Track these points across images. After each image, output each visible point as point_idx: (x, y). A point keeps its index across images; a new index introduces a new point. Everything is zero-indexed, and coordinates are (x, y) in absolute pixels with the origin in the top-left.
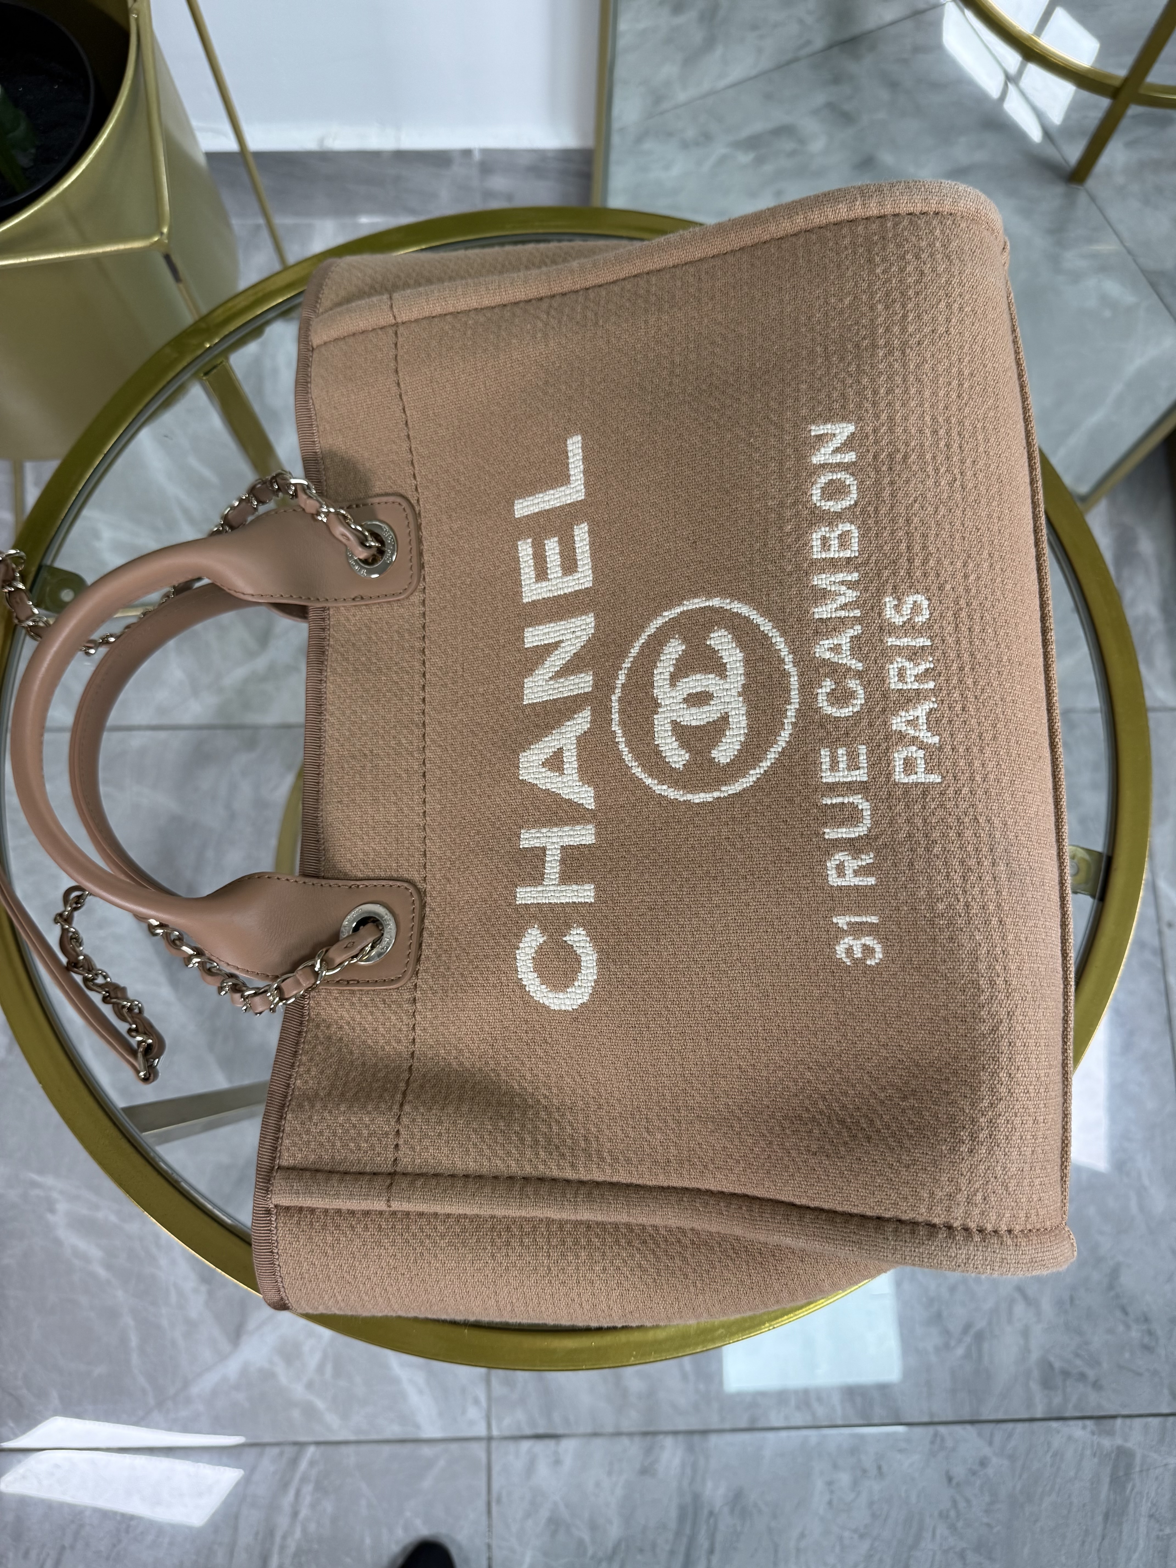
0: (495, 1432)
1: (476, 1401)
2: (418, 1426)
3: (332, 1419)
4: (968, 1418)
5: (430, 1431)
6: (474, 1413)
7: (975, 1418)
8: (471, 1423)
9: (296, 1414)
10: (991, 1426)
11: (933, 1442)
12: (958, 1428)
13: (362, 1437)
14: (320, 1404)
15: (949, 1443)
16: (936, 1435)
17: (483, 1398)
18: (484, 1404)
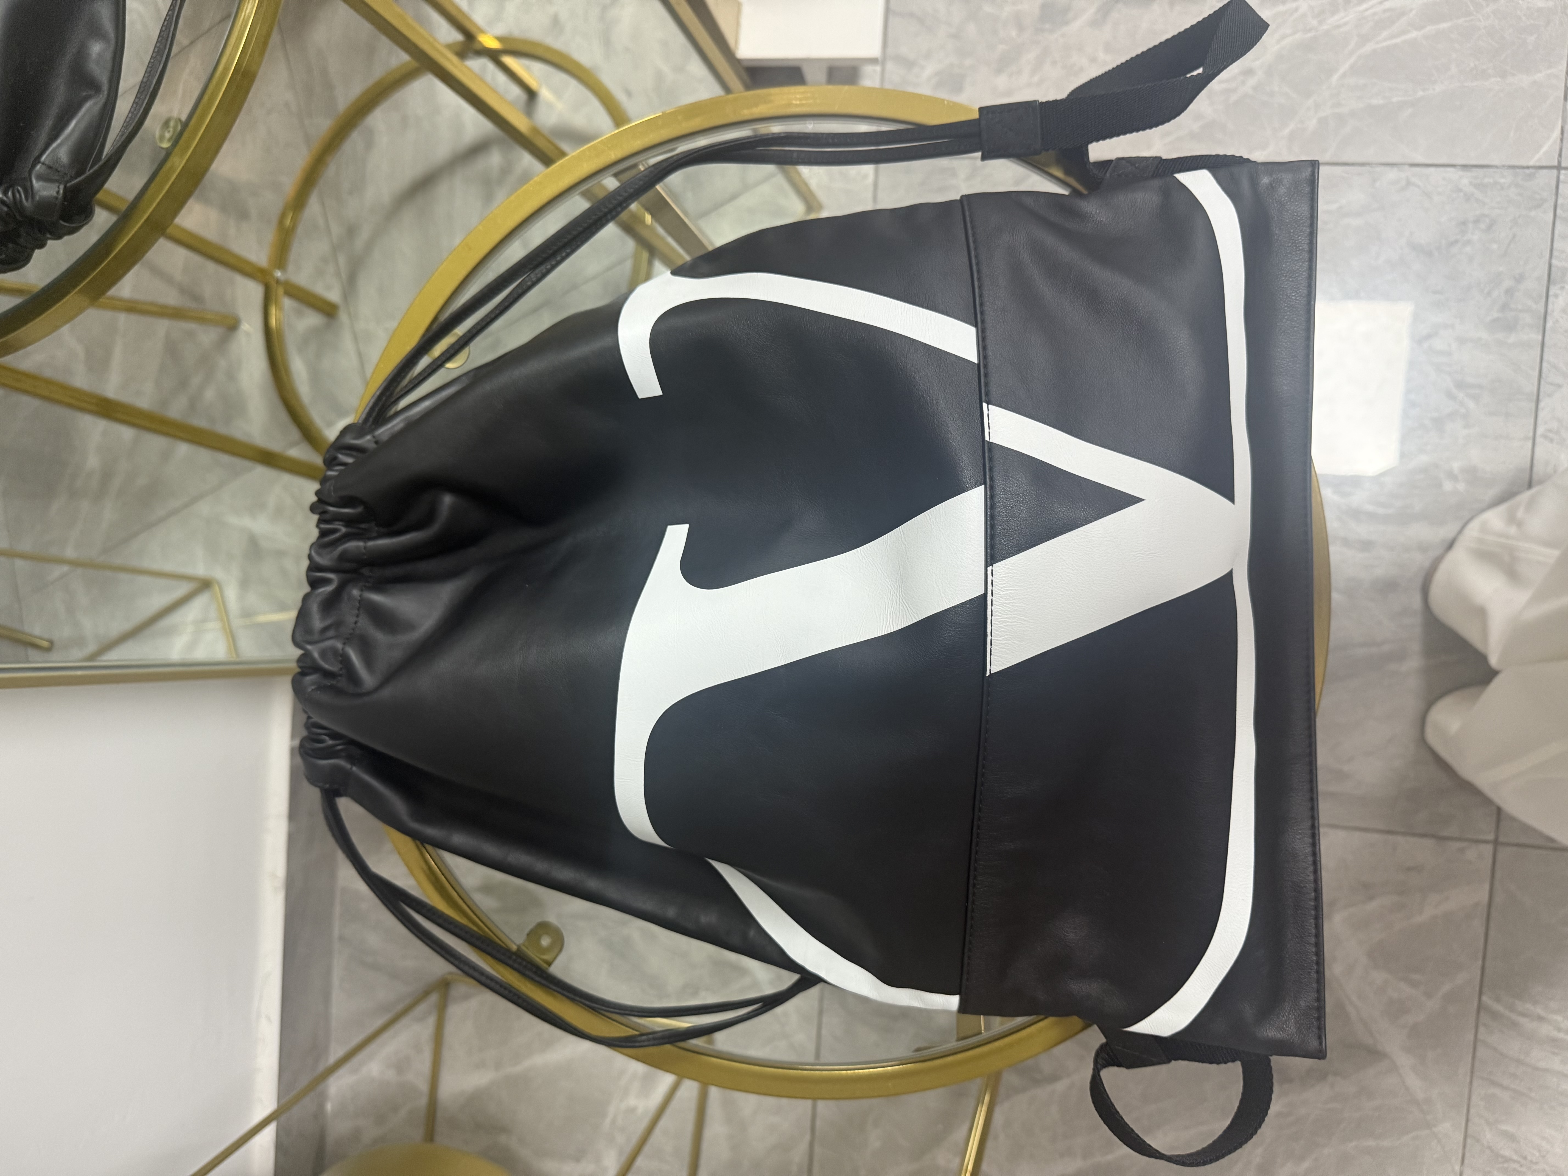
1: (1461, 850)
2: (1477, 905)
3: (1461, 979)
4: (1533, 405)
5: (1482, 895)
6: (1471, 853)
7: (1535, 397)
8: (1480, 857)
9: (1451, 1009)
10: (1542, 382)
11: (1552, 440)
12: (1541, 415)
13: (1480, 955)
14: (1446, 988)
15: (1554, 425)
16: (1545, 437)
17: (1458, 845)
18: (1464, 844)
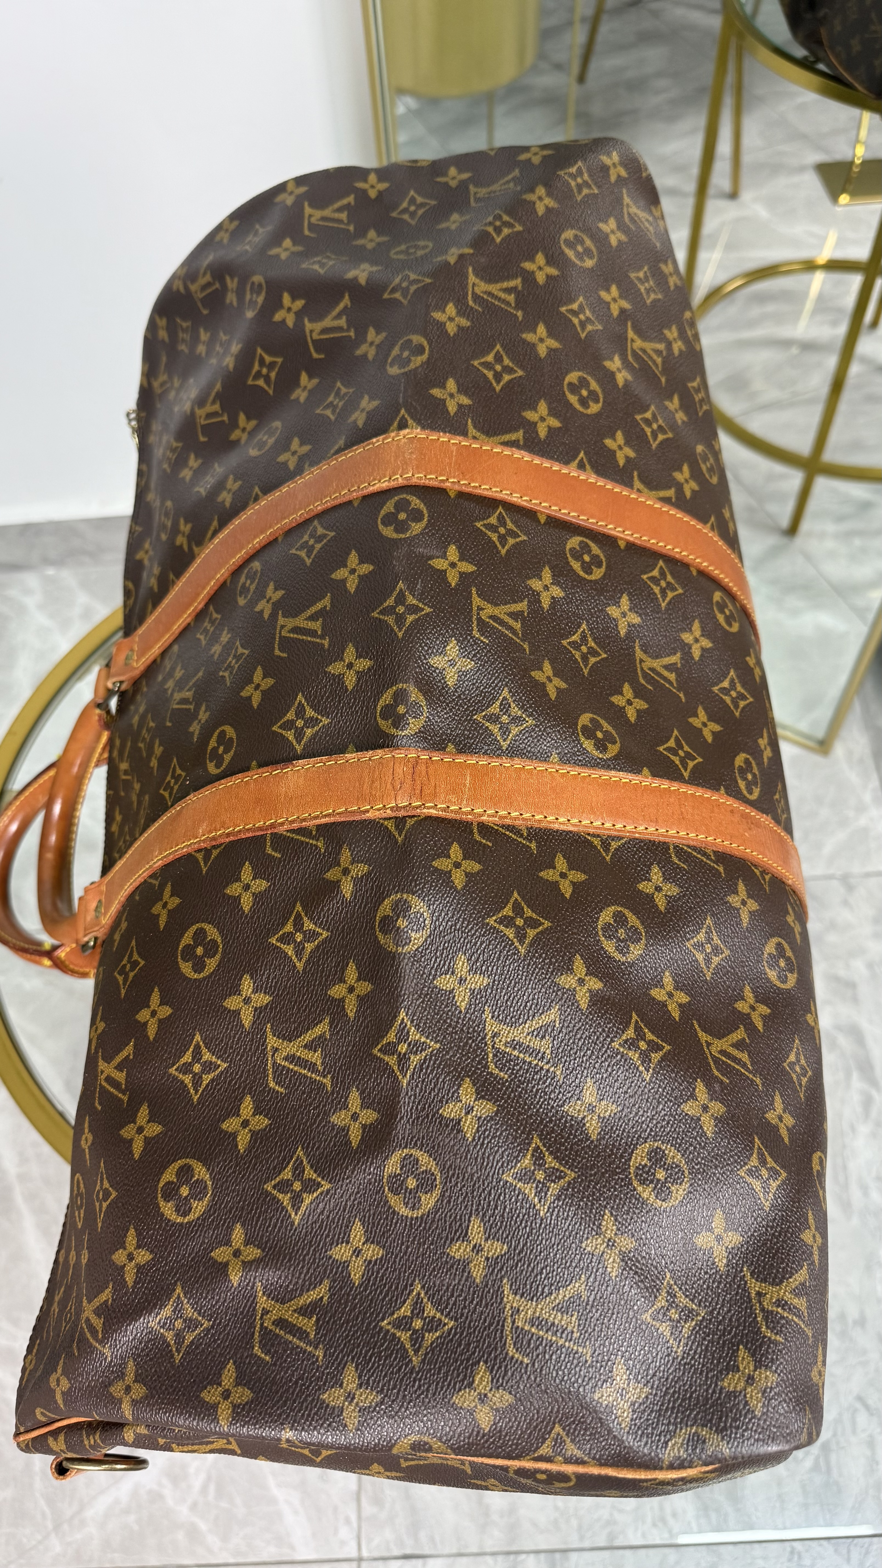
0: (365, 1554)
1: (348, 1521)
2: (292, 1548)
3: (213, 1540)
5: (304, 1552)
6: (346, 1533)
8: (343, 1543)
9: (180, 1536)
13: (241, 1560)
14: (203, 1526)
17: (353, 1517)
18: (355, 1524)
